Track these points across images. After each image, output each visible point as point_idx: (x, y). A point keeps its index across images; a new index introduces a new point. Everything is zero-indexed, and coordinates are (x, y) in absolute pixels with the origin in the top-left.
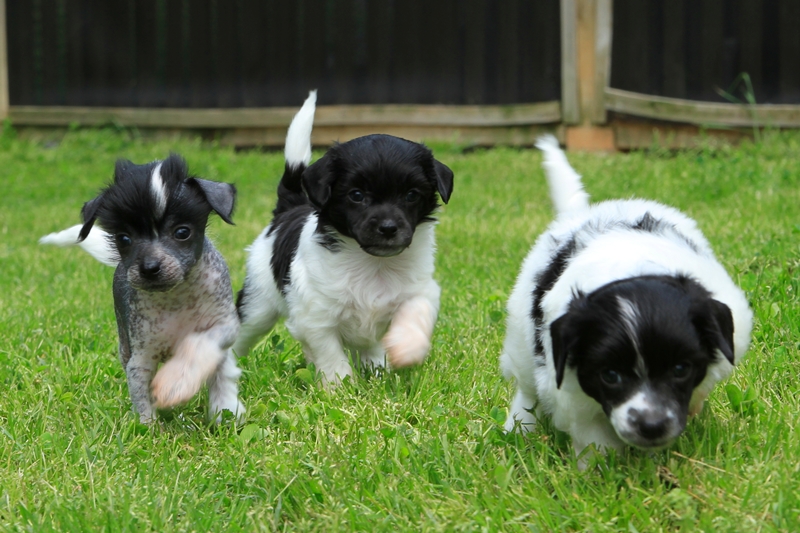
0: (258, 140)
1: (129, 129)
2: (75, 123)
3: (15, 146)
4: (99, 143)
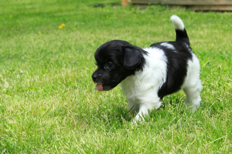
0: (202, 9)
1: (165, 5)
2: (150, 3)
3: (133, 9)
4: (157, 9)
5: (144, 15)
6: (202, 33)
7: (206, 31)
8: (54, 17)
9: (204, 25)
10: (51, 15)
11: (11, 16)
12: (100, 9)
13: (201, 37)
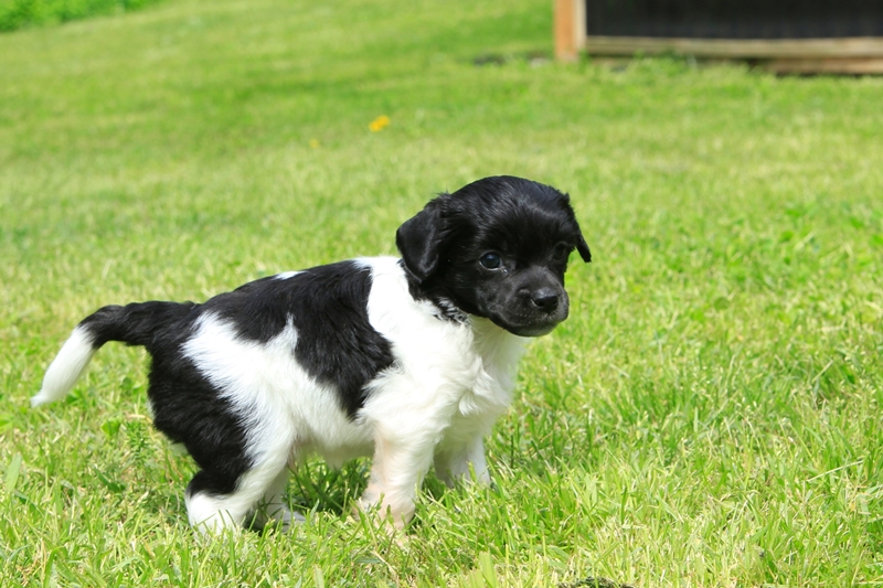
0: (796, 68)
1: (685, 57)
3: (590, 70)
5: (621, 88)
6: (793, 143)
7: (808, 137)
8: (356, 95)
9: (800, 120)
10: (347, 90)
11: (229, 95)
12: (492, 72)
13: (793, 156)
